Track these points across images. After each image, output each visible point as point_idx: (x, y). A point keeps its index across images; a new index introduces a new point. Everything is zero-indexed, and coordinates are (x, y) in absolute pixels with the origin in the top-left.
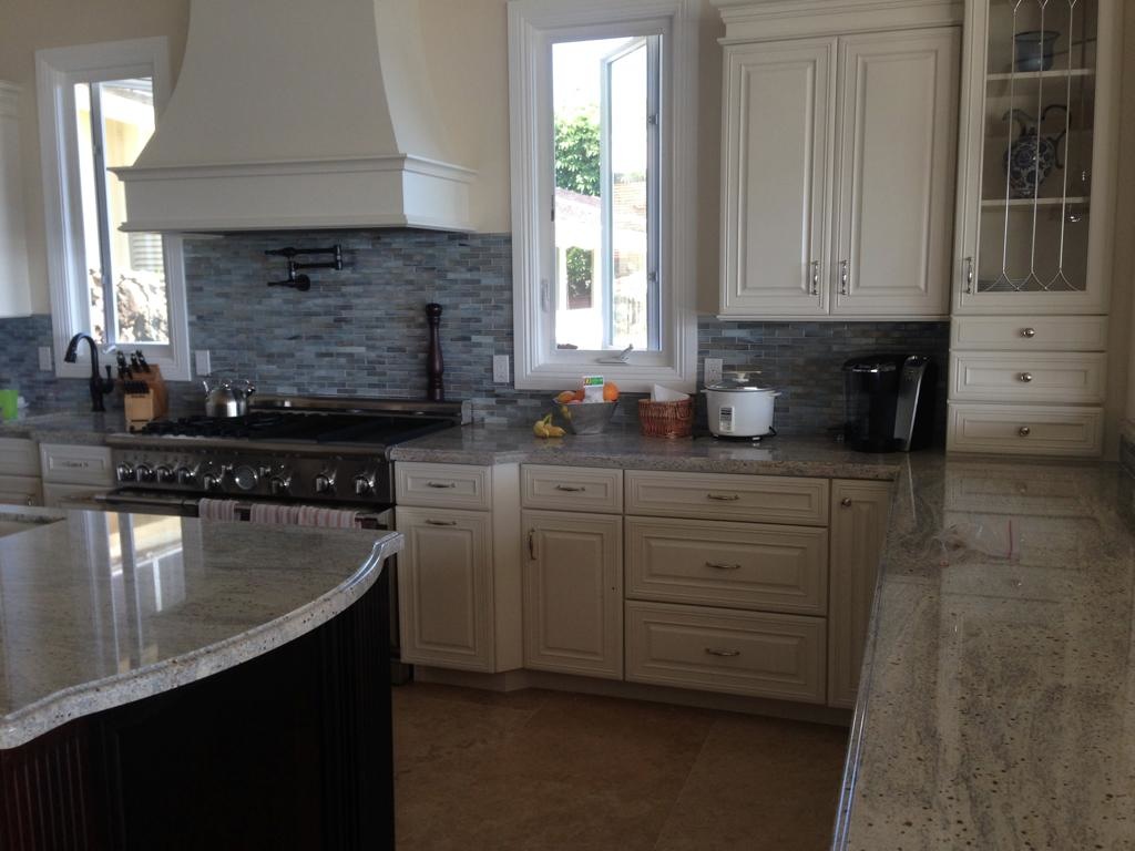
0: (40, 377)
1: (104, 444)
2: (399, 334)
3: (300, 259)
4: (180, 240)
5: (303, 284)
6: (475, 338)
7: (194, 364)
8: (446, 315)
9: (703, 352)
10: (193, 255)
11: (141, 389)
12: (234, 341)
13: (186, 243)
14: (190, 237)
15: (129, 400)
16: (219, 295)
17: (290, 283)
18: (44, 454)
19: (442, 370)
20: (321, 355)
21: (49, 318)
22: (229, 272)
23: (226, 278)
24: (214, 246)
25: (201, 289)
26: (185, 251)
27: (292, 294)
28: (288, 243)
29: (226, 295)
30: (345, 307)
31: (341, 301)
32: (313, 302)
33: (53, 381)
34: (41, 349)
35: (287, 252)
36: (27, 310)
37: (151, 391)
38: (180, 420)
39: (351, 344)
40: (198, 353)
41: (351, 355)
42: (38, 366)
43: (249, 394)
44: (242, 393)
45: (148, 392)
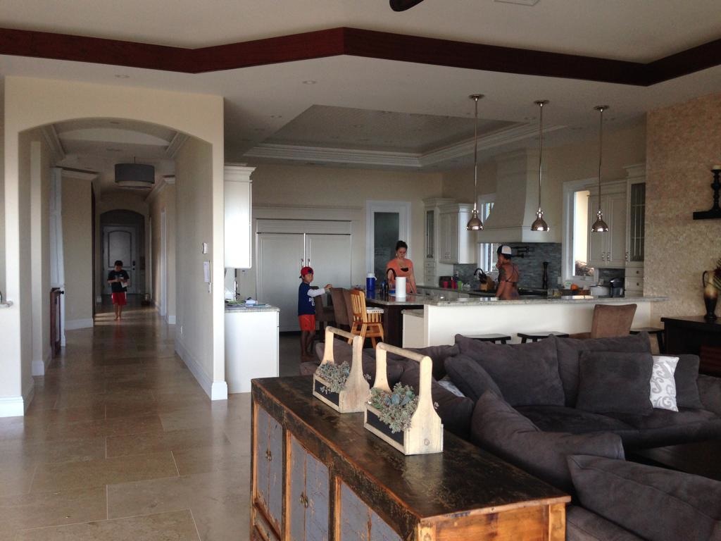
2: (540, 270)
3: (520, 249)
5: (522, 256)
6: (555, 272)
8: (549, 265)
9: (600, 277)
11: (484, 282)
17: (518, 256)
19: (547, 280)
20: (525, 276)
27: (520, 258)
28: (517, 245)
30: (530, 263)
31: (529, 261)
32: (525, 261)
35: (517, 248)
36: (473, 262)
39: (531, 272)
41: (529, 275)
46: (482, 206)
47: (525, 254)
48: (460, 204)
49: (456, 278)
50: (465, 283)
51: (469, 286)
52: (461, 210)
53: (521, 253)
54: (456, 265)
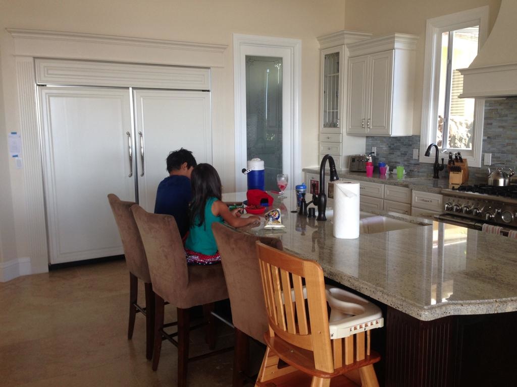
0: (413, 162)
1: (440, 193)
4: (483, 101)
7: (483, 160)
10: (489, 108)
11: (458, 170)
12: (505, 149)
13: (486, 102)
14: (489, 99)
15: (452, 174)
16: (500, 127)
18: (414, 195)
21: (419, 137)
22: (506, 116)
23: (505, 118)
24: (501, 104)
25: (491, 124)
26: (486, 106)
29: (503, 127)
33: (418, 164)
34: (414, 150)
37: (462, 171)
38: (475, 185)
40: (486, 155)
42: (412, 157)
43: (511, 176)
44: (507, 175)
45: (461, 172)
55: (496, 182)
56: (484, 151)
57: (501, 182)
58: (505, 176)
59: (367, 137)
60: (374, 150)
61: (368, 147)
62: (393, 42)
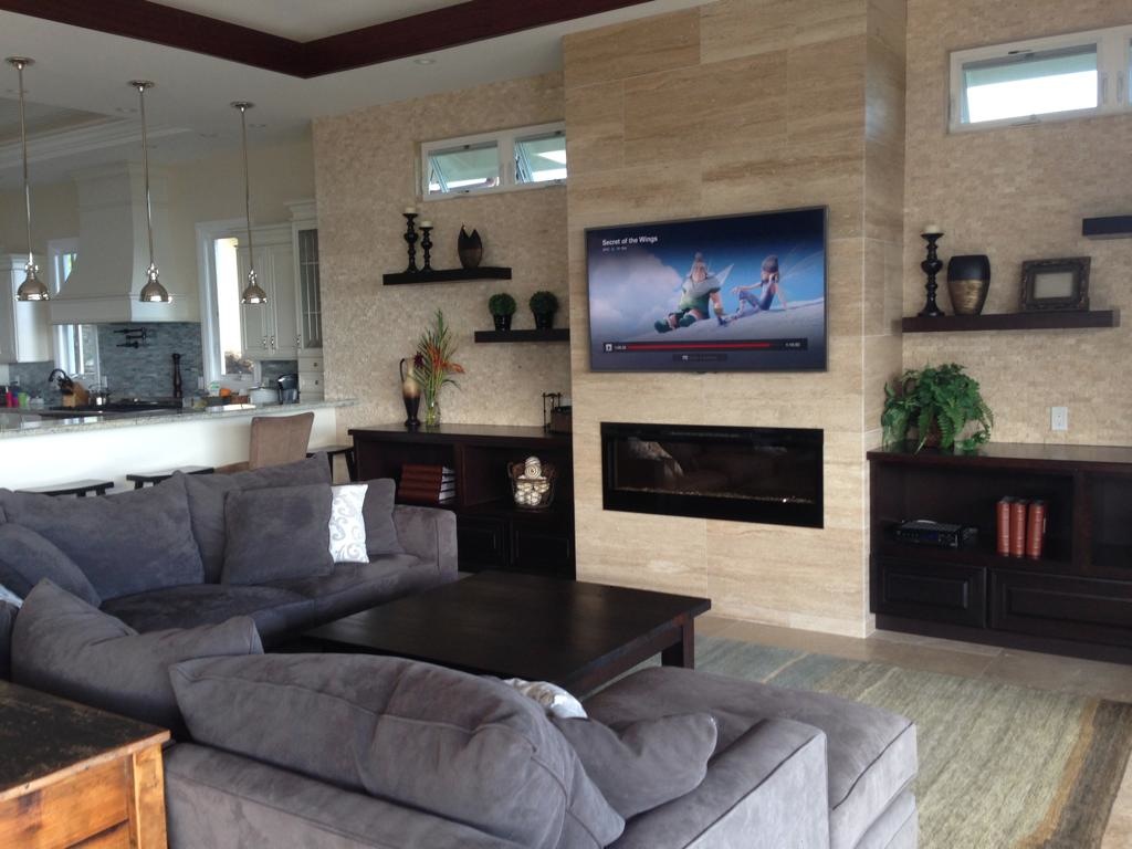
2: (168, 367)
3: (129, 334)
4: (97, 327)
5: (136, 345)
6: (193, 369)
8: (182, 358)
9: (263, 375)
10: (100, 334)
11: (70, 392)
12: (115, 372)
13: (99, 328)
14: (100, 326)
15: (65, 397)
16: (109, 351)
17: (128, 345)
19: (181, 384)
20: (142, 378)
22: (111, 340)
23: (109, 342)
25: (103, 348)
27: (131, 350)
28: (125, 327)
29: (111, 351)
30: (150, 356)
31: (147, 353)
32: (141, 352)
35: (126, 331)
36: (46, 358)
37: (75, 395)
39: (152, 372)
40: (103, 378)
41: (152, 378)
46: (56, 259)
47: (140, 341)
48: (14, 255)
49: (15, 389)
50: (33, 397)
51: (40, 401)
52: (15, 265)
53: (132, 341)
54: (14, 364)
55: (95, 401)
56: (102, 375)
57: (99, 401)
58: (102, 395)
59: (10, 364)
60: (18, 379)
61: (12, 375)
62: (11, 263)
